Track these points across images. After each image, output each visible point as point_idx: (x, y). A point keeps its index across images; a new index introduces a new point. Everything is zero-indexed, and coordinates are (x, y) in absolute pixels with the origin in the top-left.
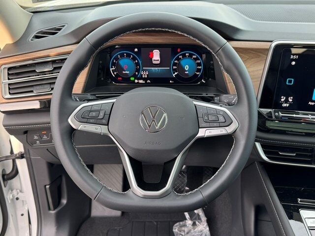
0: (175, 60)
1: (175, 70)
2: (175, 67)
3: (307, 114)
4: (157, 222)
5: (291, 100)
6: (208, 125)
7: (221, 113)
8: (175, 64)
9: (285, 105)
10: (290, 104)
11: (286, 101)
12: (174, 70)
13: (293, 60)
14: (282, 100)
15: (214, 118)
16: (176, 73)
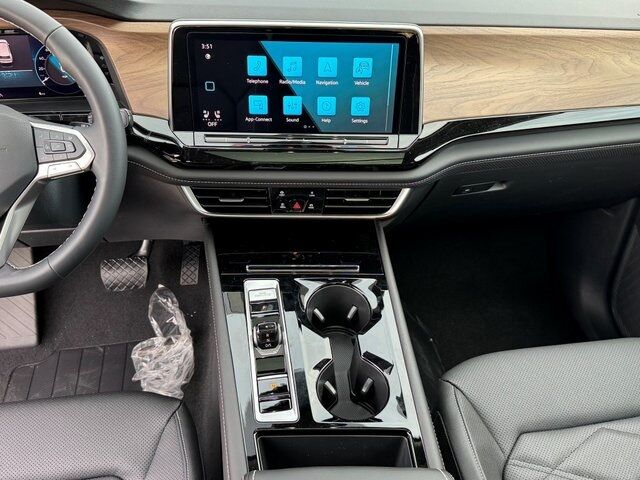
0: (39, 56)
1: (43, 74)
2: (41, 69)
3: (245, 137)
4: (104, 347)
5: (218, 116)
6: (50, 157)
7: (70, 138)
8: (40, 63)
9: (211, 124)
10: (219, 123)
11: (212, 117)
12: (40, 73)
13: (207, 51)
14: (206, 116)
15: (58, 147)
16: (46, 79)
